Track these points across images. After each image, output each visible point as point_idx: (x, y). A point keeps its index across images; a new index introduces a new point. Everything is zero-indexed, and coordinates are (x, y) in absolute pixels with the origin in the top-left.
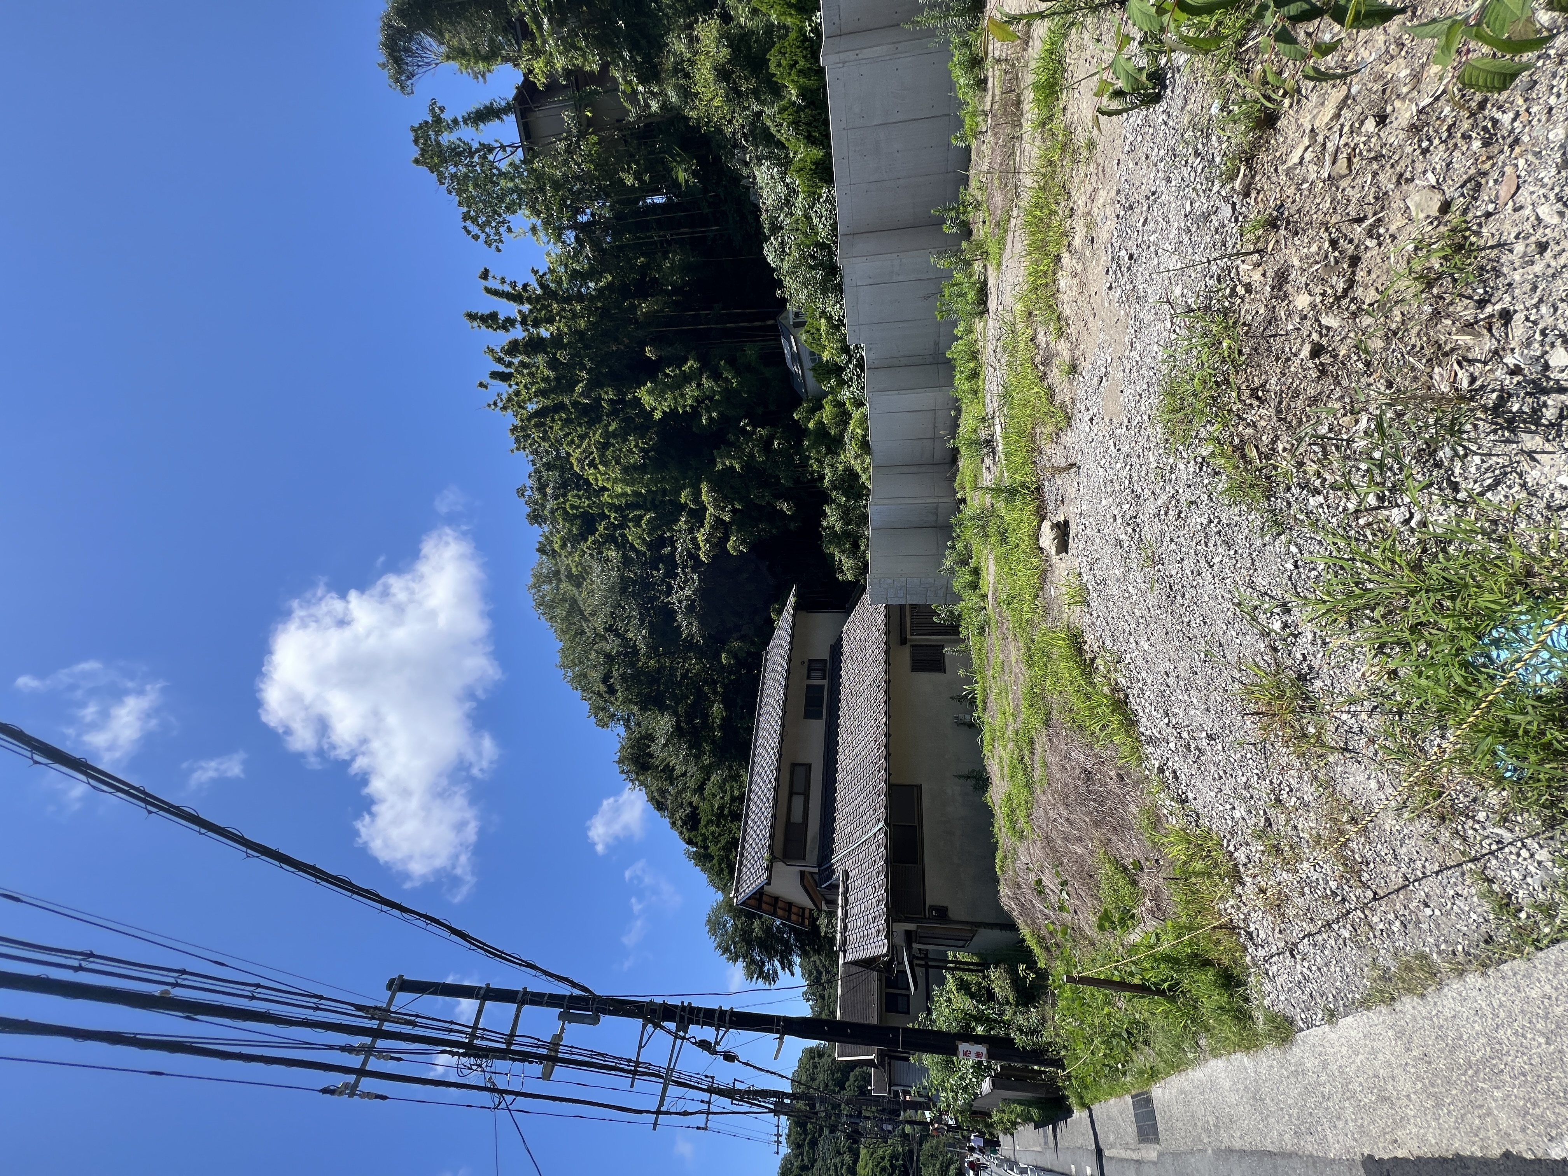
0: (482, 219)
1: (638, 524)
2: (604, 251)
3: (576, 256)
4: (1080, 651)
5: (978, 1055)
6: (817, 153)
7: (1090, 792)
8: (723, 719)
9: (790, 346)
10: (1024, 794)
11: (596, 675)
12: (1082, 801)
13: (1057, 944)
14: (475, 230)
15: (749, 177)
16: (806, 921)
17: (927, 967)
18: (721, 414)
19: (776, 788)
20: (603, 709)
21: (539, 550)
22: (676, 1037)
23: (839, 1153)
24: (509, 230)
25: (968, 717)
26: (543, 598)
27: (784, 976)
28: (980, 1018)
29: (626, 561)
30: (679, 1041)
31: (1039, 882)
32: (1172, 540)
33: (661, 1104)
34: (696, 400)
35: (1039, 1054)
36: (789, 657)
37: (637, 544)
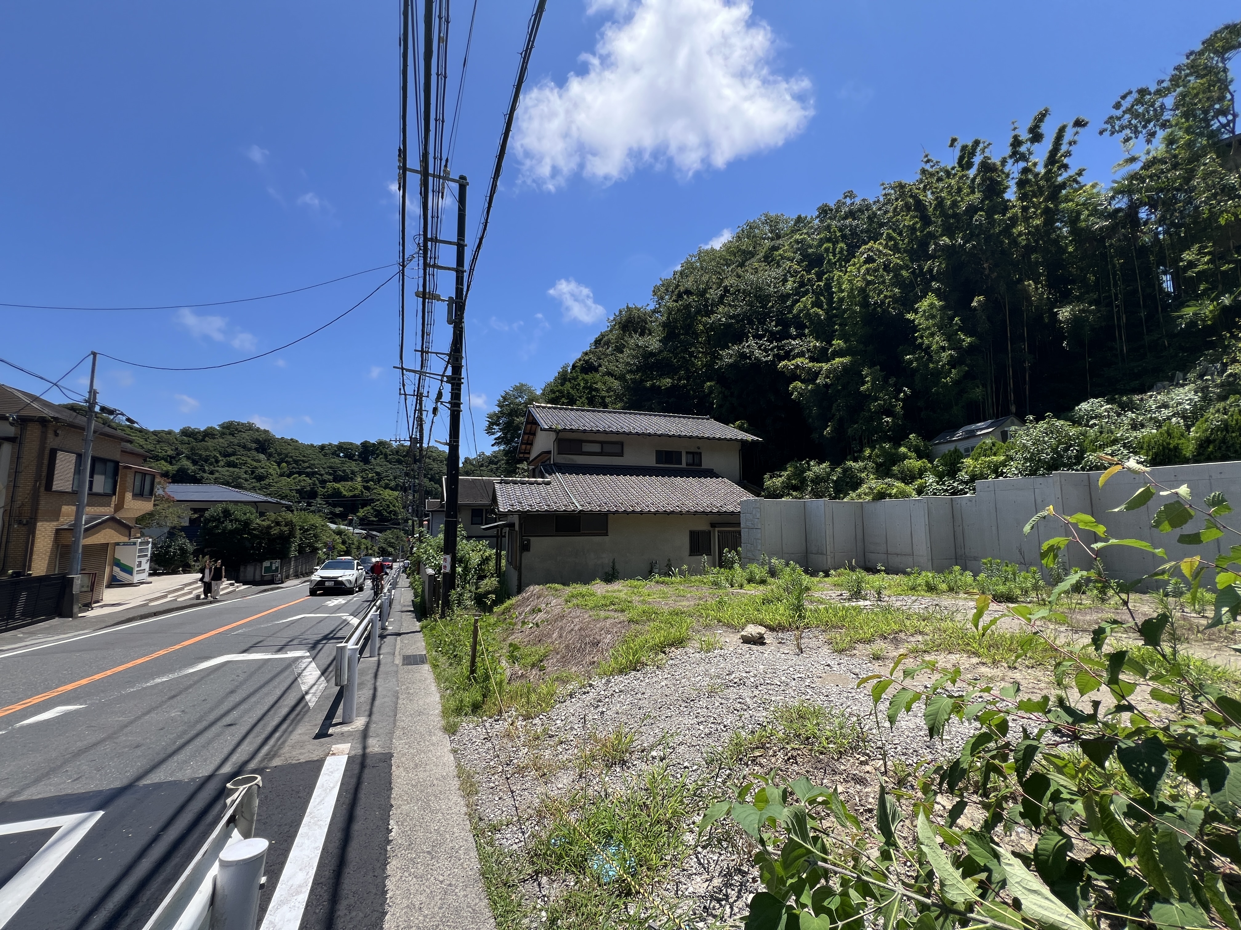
0: (1140, 109)
1: (814, 305)
2: (1103, 240)
3: (1094, 212)
4: (672, 645)
5: (445, 567)
6: (1189, 449)
7: (586, 644)
8: (659, 387)
9: (983, 428)
10: (591, 604)
11: (689, 283)
12: (582, 638)
13: (505, 619)
14: (1126, 104)
15: (1185, 380)
16: (521, 455)
17: (497, 537)
18: (916, 370)
19: (605, 432)
20: (667, 290)
21: (799, 217)
22: (443, 376)
23: (395, 478)
24: (1127, 140)
25: (657, 570)
26: (758, 227)
27: (492, 439)
28: (466, 570)
29: (784, 297)
30: (440, 378)
31: (540, 611)
32: (721, 704)
33: (407, 370)
34: (929, 347)
35: (447, 604)
36: (703, 438)
37: (800, 305)
